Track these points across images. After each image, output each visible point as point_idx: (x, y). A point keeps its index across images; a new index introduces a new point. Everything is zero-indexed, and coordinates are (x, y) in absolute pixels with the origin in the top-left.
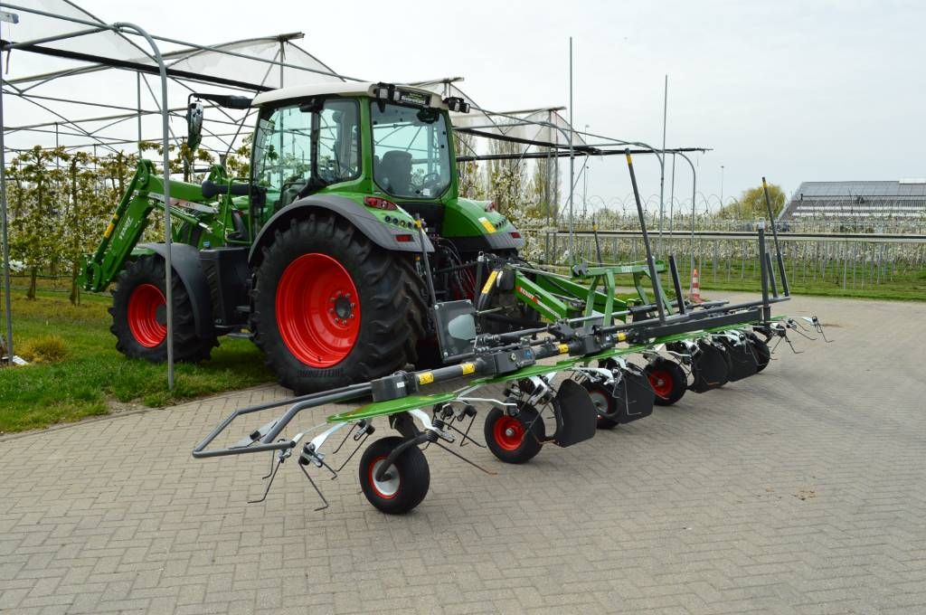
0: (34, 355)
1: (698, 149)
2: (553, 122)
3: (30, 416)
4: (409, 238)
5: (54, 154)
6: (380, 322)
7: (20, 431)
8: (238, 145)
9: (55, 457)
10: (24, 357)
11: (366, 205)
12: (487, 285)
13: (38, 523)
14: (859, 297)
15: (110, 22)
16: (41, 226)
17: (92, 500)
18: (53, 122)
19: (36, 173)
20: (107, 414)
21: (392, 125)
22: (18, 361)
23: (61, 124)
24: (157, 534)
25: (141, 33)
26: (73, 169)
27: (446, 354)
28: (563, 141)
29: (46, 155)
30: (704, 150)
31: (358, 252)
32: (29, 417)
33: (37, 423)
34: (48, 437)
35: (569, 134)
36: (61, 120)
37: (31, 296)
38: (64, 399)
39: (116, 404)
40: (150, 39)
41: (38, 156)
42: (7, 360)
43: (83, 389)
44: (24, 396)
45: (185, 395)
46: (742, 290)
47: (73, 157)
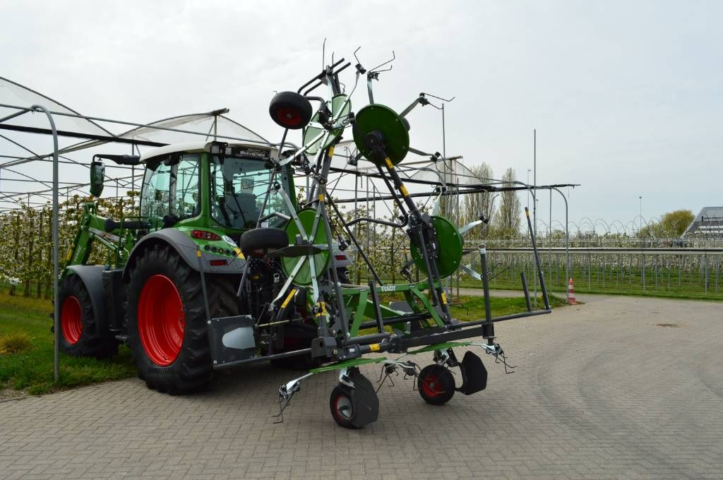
1: (569, 185)
4: (224, 262)
6: (195, 331)
11: (193, 237)
12: (286, 300)
14: (715, 299)
21: (257, 172)
27: (215, 362)
30: (573, 186)
31: (182, 274)
45: (65, 385)
46: (620, 294)
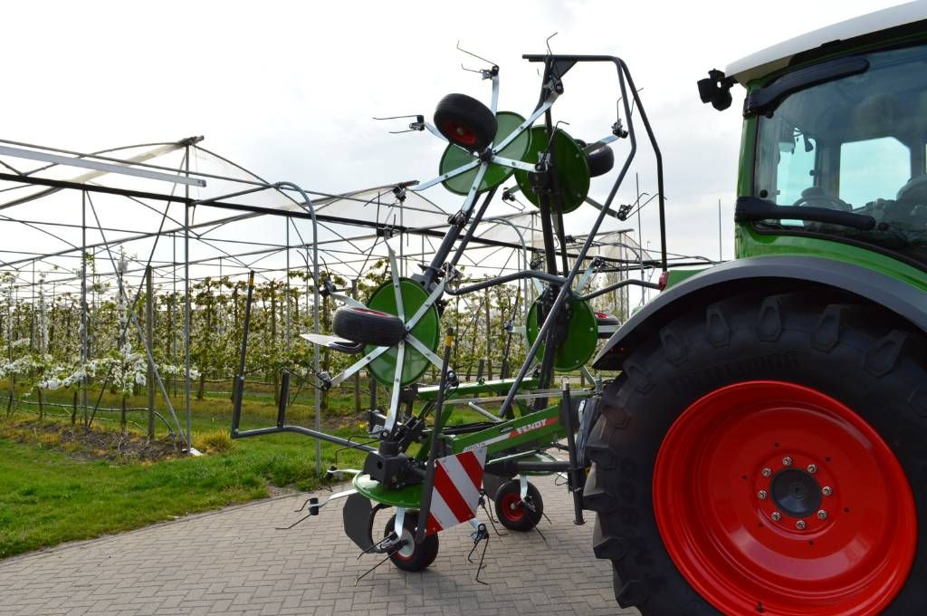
0: (208, 447)
2: (623, 242)
3: (209, 499)
5: (220, 283)
7: (200, 512)
8: (367, 271)
9: (229, 534)
10: (198, 449)
13: (223, 592)
15: (272, 182)
16: (209, 340)
17: (263, 573)
18: (218, 256)
19: (206, 298)
20: (269, 497)
22: (195, 452)
23: (224, 258)
24: (319, 603)
25: (297, 189)
26: (235, 295)
28: (632, 257)
29: (214, 284)
32: (207, 500)
33: (213, 506)
34: (223, 517)
35: (638, 252)
36: (223, 255)
37: (200, 397)
38: (234, 485)
39: (275, 489)
40: (303, 193)
41: (208, 285)
42: (186, 452)
43: (249, 475)
44: (203, 483)
47: (235, 285)
